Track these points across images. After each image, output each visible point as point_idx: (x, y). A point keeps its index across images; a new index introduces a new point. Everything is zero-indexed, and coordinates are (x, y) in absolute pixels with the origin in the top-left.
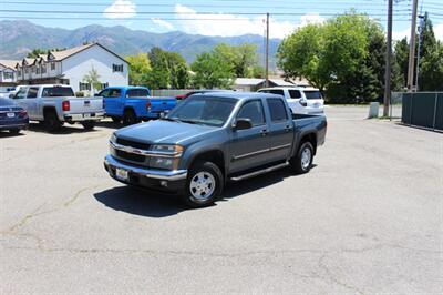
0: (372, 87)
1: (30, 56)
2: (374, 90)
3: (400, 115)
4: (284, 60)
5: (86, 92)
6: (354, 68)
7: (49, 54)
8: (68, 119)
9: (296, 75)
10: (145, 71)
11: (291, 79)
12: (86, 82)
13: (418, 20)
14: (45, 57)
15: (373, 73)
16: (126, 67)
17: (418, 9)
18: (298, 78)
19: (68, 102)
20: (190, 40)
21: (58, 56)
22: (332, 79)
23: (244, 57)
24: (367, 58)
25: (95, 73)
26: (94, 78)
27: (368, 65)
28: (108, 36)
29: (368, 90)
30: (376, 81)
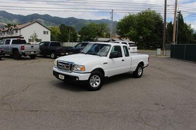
0: (158, 42)
1: (6, 27)
2: (158, 44)
3: (170, 54)
4: (119, 30)
5: (31, 43)
6: (149, 34)
7: (15, 26)
8: (24, 54)
9: (124, 37)
10: (58, 34)
11: (122, 39)
12: (31, 39)
13: (177, 13)
14: (13, 27)
15: (158, 36)
16: (49, 32)
17: (177, 9)
18: (125, 38)
19: (24, 46)
21: (19, 27)
22: (140, 39)
23: (102, 29)
24: (155, 30)
25: (36, 35)
26: (35, 37)
27: (155, 33)
28: (42, 19)
29: (155, 43)
30: (159, 40)
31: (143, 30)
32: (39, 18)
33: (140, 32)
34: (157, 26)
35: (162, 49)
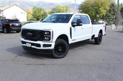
0: (111, 20)
2: (112, 21)
3: (122, 29)
6: (105, 13)
16: (26, 13)
20: (46, 4)
21: (2, 9)
22: (97, 17)
23: (67, 9)
24: (109, 10)
25: (15, 15)
26: (15, 17)
27: (110, 12)
28: (18, 2)
29: (110, 20)
30: (112, 17)
31: (100, 10)
32: (15, 2)
33: (98, 12)
34: (111, 7)
35: (116, 25)
